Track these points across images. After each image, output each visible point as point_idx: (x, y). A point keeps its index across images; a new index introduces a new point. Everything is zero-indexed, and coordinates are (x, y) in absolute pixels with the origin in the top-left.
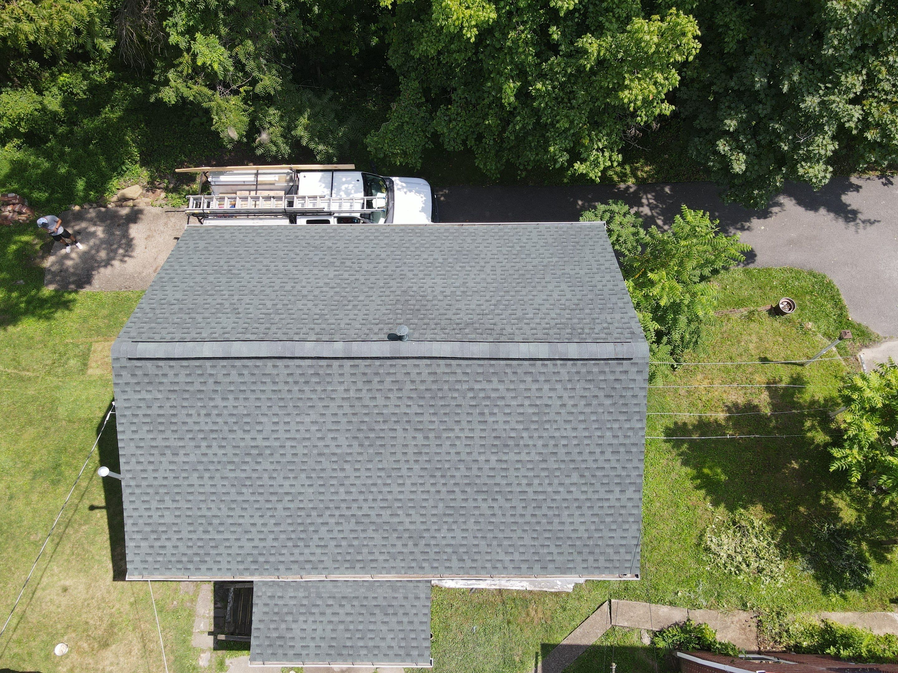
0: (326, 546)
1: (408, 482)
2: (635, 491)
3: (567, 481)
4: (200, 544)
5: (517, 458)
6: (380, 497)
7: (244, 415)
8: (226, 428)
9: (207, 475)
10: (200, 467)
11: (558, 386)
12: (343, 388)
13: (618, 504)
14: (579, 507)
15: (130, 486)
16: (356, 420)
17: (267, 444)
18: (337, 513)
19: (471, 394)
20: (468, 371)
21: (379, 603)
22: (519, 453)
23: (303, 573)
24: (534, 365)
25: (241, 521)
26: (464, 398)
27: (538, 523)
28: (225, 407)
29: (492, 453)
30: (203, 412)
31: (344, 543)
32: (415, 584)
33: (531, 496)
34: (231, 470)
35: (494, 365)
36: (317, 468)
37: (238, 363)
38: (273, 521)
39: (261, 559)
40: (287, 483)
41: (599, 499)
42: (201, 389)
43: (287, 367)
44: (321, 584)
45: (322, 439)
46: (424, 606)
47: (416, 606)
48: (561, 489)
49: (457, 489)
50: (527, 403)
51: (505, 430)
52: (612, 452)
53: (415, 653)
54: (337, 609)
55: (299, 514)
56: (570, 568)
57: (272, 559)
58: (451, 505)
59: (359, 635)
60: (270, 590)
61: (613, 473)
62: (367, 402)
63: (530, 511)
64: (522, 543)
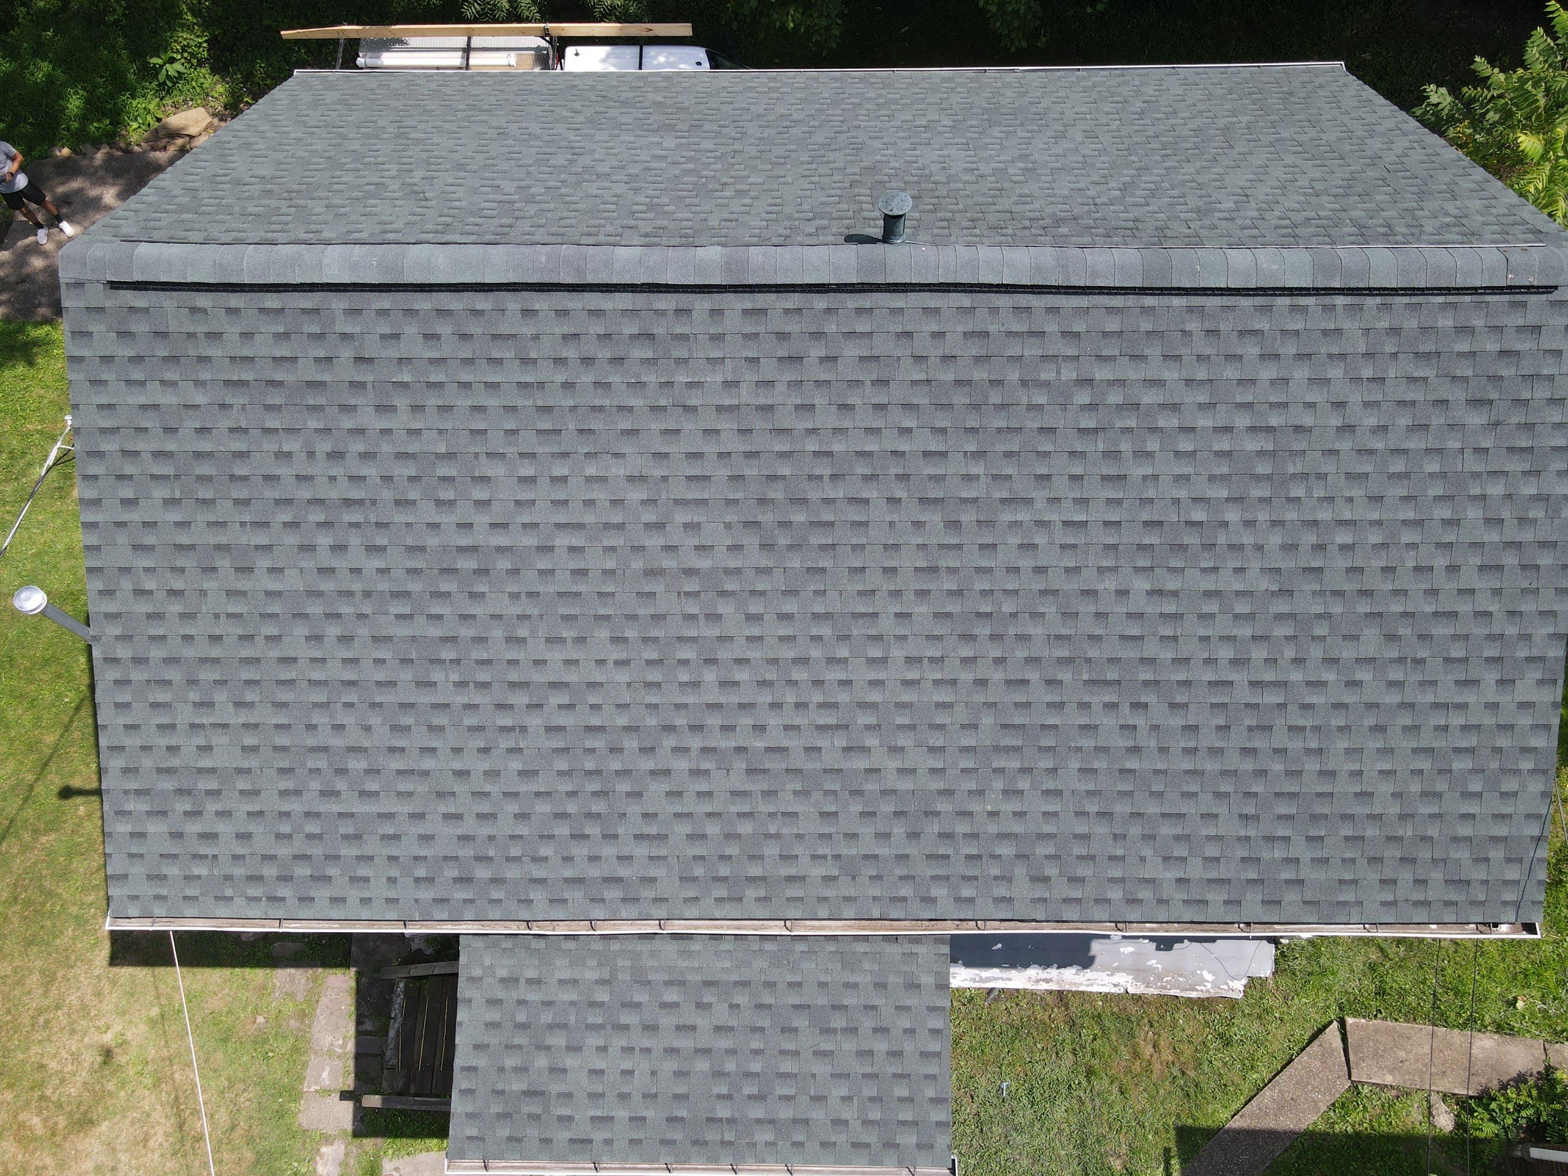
0: (662, 838)
1: (897, 653)
2: (1541, 682)
3: (1348, 652)
4: (312, 827)
5: (1208, 583)
6: (818, 698)
7: (438, 456)
8: (387, 495)
9: (333, 631)
10: (315, 609)
11: (1335, 372)
12: (719, 378)
13: (1488, 720)
14: (1380, 729)
15: (115, 660)
16: (755, 472)
17: (501, 540)
18: (695, 743)
19: (1083, 397)
20: (1079, 327)
21: (806, 1000)
22: (1215, 570)
23: (598, 912)
24: (1270, 308)
25: (427, 763)
26: (1064, 406)
27: (1261, 773)
28: (386, 432)
29: (1137, 570)
30: (322, 447)
31: (713, 829)
32: (907, 948)
33: (1245, 695)
34: (399, 617)
35: (1152, 308)
36: (641, 612)
37: (423, 302)
38: (515, 765)
39: (482, 873)
40: (556, 656)
41: (1436, 706)
42: (318, 378)
43: (562, 313)
44: (644, 947)
45: (658, 526)
46: (932, 1009)
47: (908, 1008)
48: (1330, 676)
49: (1033, 675)
50: (1242, 421)
51: (1177, 501)
52: (1481, 568)
53: (908, 1139)
54: (689, 1015)
55: (589, 744)
56: (1345, 903)
57: (512, 872)
58: (1017, 721)
59: (750, 1089)
60: (506, 962)
61: (1480, 630)
62: (787, 419)
63: (1238, 738)
64: (1213, 831)
